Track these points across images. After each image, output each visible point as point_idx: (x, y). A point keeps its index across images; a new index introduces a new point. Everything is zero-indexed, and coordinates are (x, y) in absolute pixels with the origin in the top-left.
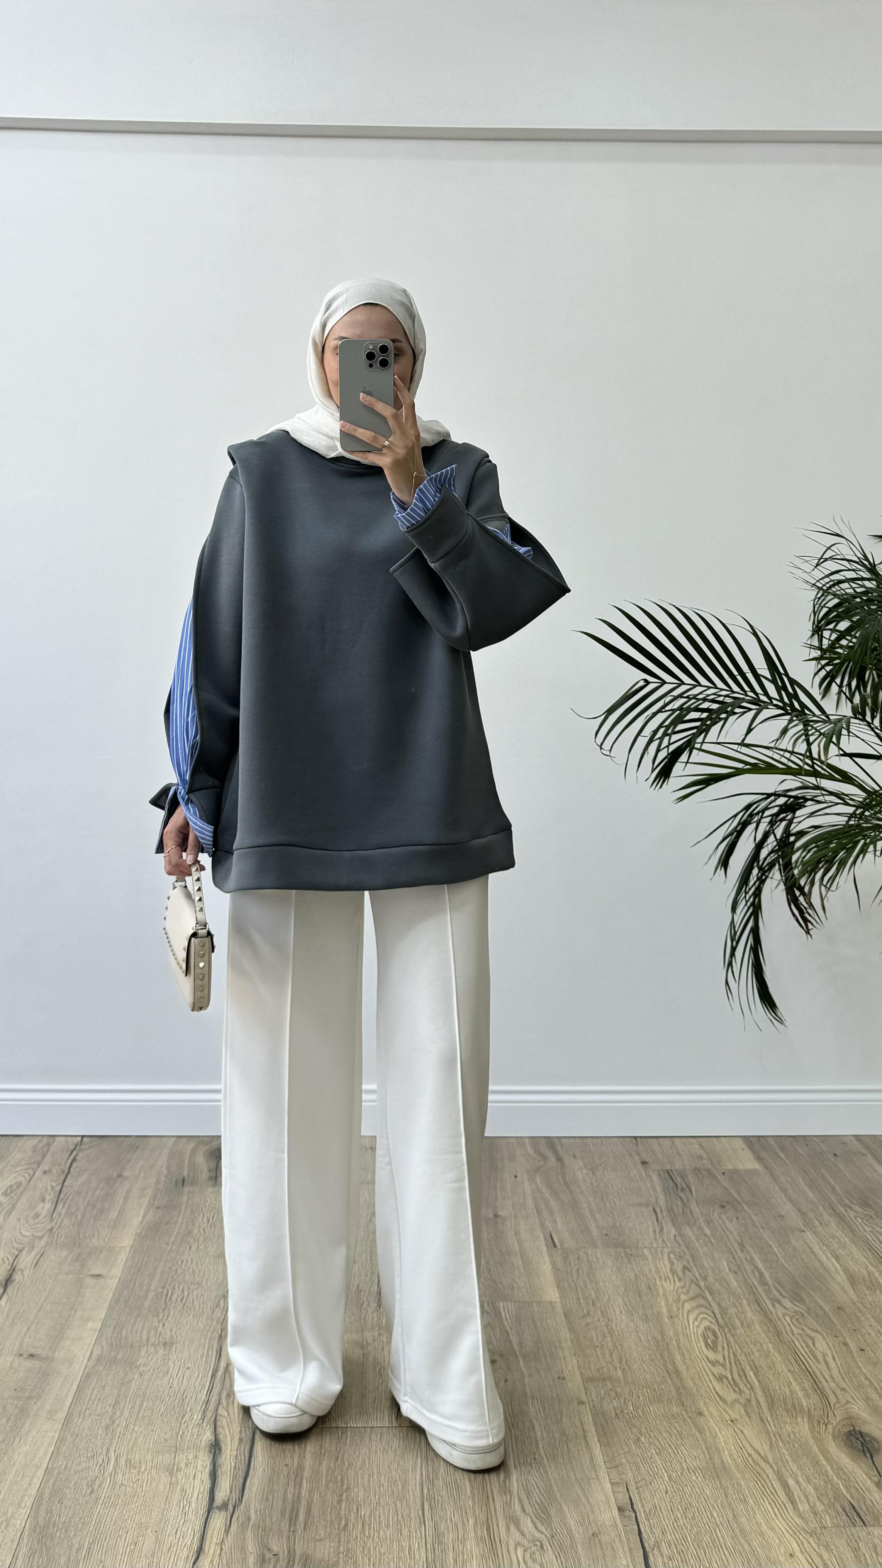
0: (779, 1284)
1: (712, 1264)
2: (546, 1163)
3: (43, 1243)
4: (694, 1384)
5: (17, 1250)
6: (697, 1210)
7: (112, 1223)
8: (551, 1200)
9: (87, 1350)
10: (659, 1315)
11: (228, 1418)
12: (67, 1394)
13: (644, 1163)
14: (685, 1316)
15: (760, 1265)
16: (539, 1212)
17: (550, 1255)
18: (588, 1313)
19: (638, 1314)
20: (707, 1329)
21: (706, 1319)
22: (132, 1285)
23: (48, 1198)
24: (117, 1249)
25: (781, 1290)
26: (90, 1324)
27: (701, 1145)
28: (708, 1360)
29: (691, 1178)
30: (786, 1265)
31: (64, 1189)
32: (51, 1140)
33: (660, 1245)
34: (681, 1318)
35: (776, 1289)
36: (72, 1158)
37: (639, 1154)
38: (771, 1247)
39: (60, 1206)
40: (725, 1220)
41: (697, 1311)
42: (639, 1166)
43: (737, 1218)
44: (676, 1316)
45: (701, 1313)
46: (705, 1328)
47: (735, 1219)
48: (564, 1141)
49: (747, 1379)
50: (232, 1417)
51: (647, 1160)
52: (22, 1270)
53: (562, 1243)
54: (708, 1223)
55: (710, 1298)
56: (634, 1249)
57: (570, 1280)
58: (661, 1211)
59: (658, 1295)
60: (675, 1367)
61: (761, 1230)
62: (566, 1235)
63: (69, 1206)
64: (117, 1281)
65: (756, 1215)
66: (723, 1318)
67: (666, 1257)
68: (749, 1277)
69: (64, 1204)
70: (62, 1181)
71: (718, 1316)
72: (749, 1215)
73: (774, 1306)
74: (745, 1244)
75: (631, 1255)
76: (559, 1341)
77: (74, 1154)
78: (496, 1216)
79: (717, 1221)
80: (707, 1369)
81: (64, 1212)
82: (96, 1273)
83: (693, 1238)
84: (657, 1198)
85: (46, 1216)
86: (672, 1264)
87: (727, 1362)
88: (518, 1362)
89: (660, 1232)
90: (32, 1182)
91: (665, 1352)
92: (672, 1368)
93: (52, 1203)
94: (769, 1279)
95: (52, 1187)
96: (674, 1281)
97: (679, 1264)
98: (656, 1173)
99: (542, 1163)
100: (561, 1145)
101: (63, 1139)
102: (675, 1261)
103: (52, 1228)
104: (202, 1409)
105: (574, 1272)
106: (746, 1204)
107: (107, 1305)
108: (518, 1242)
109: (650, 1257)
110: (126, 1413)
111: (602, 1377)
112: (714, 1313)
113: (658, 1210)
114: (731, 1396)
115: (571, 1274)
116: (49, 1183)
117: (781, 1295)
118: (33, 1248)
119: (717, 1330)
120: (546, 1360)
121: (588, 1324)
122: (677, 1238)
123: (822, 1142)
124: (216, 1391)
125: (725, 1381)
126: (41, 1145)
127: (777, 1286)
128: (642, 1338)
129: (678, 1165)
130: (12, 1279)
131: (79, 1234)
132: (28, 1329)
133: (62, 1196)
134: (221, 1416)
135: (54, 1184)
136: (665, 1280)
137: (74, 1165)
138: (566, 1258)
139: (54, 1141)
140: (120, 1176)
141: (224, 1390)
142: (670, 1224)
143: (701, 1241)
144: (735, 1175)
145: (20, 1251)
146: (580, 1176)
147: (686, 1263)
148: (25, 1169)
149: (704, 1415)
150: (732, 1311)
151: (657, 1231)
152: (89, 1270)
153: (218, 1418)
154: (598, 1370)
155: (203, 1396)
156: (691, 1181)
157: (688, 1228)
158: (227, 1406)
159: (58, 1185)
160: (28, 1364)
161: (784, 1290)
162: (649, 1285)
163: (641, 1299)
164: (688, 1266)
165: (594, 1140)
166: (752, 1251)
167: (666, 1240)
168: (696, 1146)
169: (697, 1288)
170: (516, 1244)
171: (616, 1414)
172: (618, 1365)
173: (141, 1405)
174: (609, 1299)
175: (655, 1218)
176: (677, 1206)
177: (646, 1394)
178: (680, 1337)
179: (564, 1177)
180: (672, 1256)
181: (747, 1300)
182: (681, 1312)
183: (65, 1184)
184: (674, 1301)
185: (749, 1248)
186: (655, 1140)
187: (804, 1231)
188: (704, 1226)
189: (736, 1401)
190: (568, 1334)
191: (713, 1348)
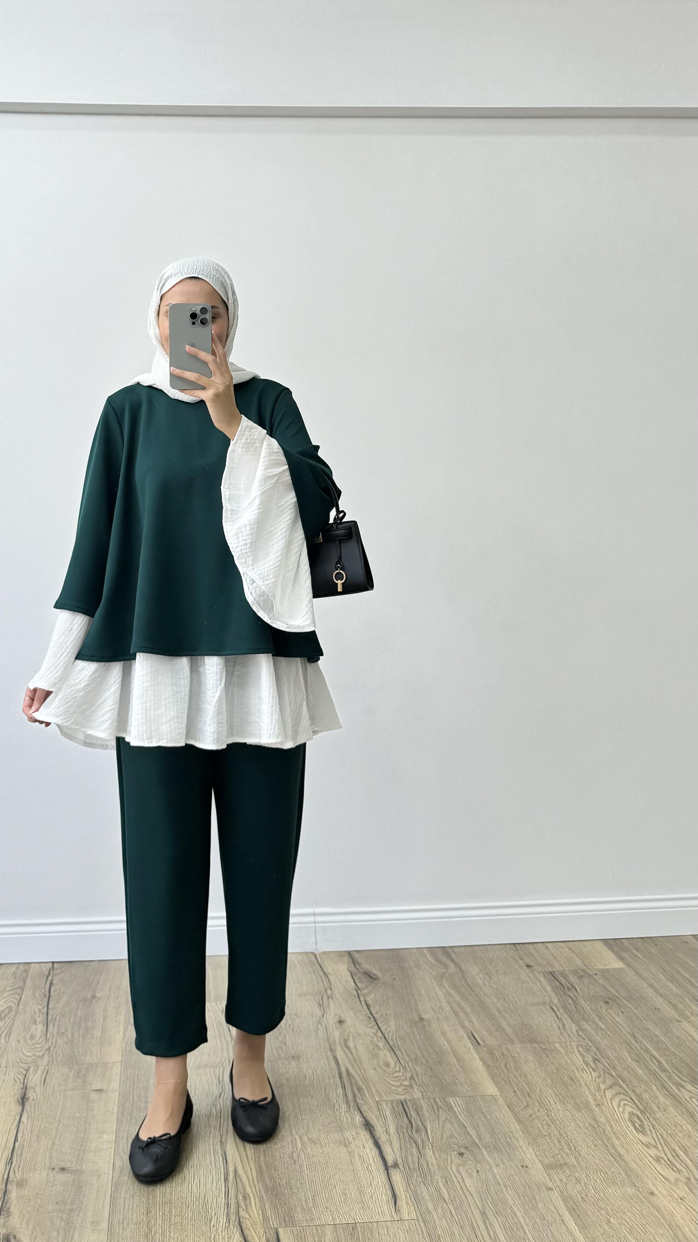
0: (676, 1069)
1: (615, 1054)
2: (448, 970)
3: (45, 1061)
4: (637, 1165)
5: (24, 1070)
6: (588, 1007)
7: (99, 1040)
8: (461, 1002)
9: (109, 1162)
10: (587, 1104)
11: (250, 1219)
12: (103, 1206)
13: (528, 966)
14: (609, 1103)
15: (655, 1053)
16: (455, 1013)
17: (477, 1052)
18: (528, 1105)
19: (570, 1103)
20: (631, 1114)
21: (627, 1104)
22: (131, 1098)
23: (38, 1020)
24: (110, 1065)
25: (680, 1075)
26: (105, 1136)
27: (570, 949)
28: (642, 1143)
29: (573, 979)
30: (676, 1052)
31: (50, 1011)
32: (27, 967)
33: (568, 1040)
34: (607, 1105)
35: (676, 1074)
36: (49, 982)
37: (522, 959)
38: (658, 1037)
39: (51, 1027)
40: (613, 1015)
41: (617, 1099)
42: (525, 968)
43: (622, 1012)
44: (602, 1104)
45: (622, 1100)
46: (629, 1113)
47: (620, 1013)
48: (457, 950)
49: (680, 1158)
50: (254, 1219)
51: (531, 963)
52: (34, 1088)
53: (484, 1041)
54: (600, 1018)
55: (624, 1086)
56: (546, 1044)
57: (502, 1075)
58: (558, 1009)
59: (581, 1085)
60: (617, 1151)
61: (645, 1022)
62: (485, 1033)
63: (58, 1026)
64: (117, 1094)
65: (636, 1008)
66: (641, 1103)
67: (576, 1051)
68: (649, 1064)
69: (54, 1025)
70: (46, 1004)
71: (637, 1102)
72: (631, 1008)
73: (679, 1090)
74: (636, 1035)
75: (546, 1049)
76: (511, 1132)
77: (50, 978)
78: (422, 1019)
79: (606, 1015)
80: (644, 1152)
81: (55, 1031)
82: (97, 1089)
83: (593, 1032)
84: (550, 998)
85: (41, 1037)
86: (583, 1056)
87: (658, 1143)
88: (482, 1153)
89: (563, 1028)
90: (21, 1006)
91: (604, 1137)
92: (614, 1152)
93: (43, 1024)
94: (666, 1065)
95: (40, 1010)
96: (590, 1072)
97: (589, 1056)
98: (542, 974)
99: (444, 970)
100: (454, 952)
101: (37, 965)
102: (585, 1054)
103: (49, 1049)
104: (225, 1212)
105: (503, 1067)
106: (624, 999)
107: (115, 1117)
108: (448, 1042)
109: (562, 1051)
110: (159, 1221)
111: (558, 1163)
112: (631, 1099)
113: (555, 1008)
114: (672, 1176)
115: (501, 1069)
116: (36, 1007)
117: (683, 1080)
118: (38, 1067)
119: (640, 1115)
120: (505, 1149)
121: (531, 1115)
122: (579, 1033)
123: (667, 942)
124: (232, 1193)
125: (663, 1162)
126: (19, 972)
127: (675, 1071)
128: (580, 1124)
129: (558, 968)
130: (27, 1097)
131: (74, 1052)
132: (53, 1143)
133: (50, 1018)
134: (244, 1218)
135: (40, 1007)
136: (582, 1071)
137: (53, 989)
138: (492, 1054)
139: (30, 967)
140: (94, 997)
141: (239, 1193)
142: (570, 1020)
143: (600, 1034)
144: (606, 974)
145: (27, 1070)
146: (480, 981)
147: (593, 1055)
148: (12, 995)
149: (656, 1195)
150: (646, 1096)
151: (561, 1026)
152: (91, 1085)
153: (241, 1220)
154: (553, 1157)
155: (222, 1199)
156: (573, 980)
157: (585, 1023)
158: (247, 1208)
159: (43, 1008)
160: (62, 1177)
161: (683, 1075)
162: (571, 1077)
163: (568, 1089)
164: (596, 1057)
165: (480, 948)
166: (644, 1041)
167: (571, 1035)
168: (567, 950)
169: (611, 1077)
170: (446, 1044)
171: (583, 1198)
172: (569, 1151)
173: (170, 1212)
174: (541, 1090)
175: (555, 1015)
176: (570, 1004)
177: (602, 1178)
178: (612, 1122)
179: (466, 982)
180: (580, 1049)
181: (656, 1086)
182: (605, 1100)
183: (50, 1006)
184: (595, 1090)
185: (641, 1039)
186: (531, 946)
187: (681, 1021)
188: (597, 1020)
189: (677, 1179)
190: (517, 1124)
191: (641, 1130)
